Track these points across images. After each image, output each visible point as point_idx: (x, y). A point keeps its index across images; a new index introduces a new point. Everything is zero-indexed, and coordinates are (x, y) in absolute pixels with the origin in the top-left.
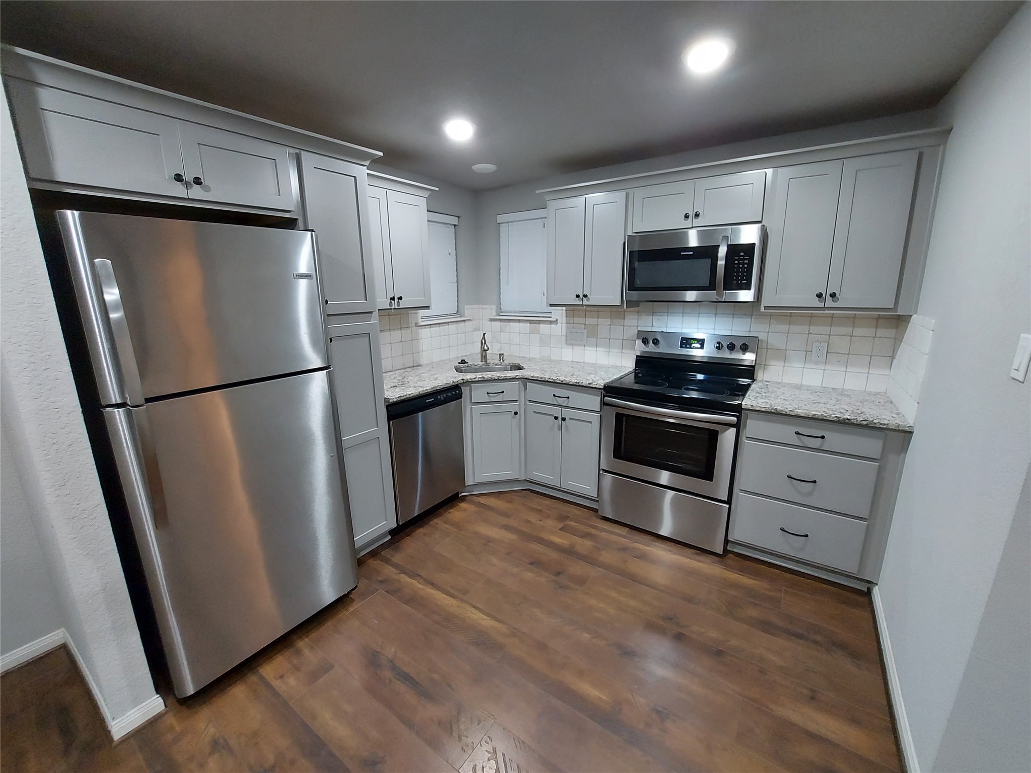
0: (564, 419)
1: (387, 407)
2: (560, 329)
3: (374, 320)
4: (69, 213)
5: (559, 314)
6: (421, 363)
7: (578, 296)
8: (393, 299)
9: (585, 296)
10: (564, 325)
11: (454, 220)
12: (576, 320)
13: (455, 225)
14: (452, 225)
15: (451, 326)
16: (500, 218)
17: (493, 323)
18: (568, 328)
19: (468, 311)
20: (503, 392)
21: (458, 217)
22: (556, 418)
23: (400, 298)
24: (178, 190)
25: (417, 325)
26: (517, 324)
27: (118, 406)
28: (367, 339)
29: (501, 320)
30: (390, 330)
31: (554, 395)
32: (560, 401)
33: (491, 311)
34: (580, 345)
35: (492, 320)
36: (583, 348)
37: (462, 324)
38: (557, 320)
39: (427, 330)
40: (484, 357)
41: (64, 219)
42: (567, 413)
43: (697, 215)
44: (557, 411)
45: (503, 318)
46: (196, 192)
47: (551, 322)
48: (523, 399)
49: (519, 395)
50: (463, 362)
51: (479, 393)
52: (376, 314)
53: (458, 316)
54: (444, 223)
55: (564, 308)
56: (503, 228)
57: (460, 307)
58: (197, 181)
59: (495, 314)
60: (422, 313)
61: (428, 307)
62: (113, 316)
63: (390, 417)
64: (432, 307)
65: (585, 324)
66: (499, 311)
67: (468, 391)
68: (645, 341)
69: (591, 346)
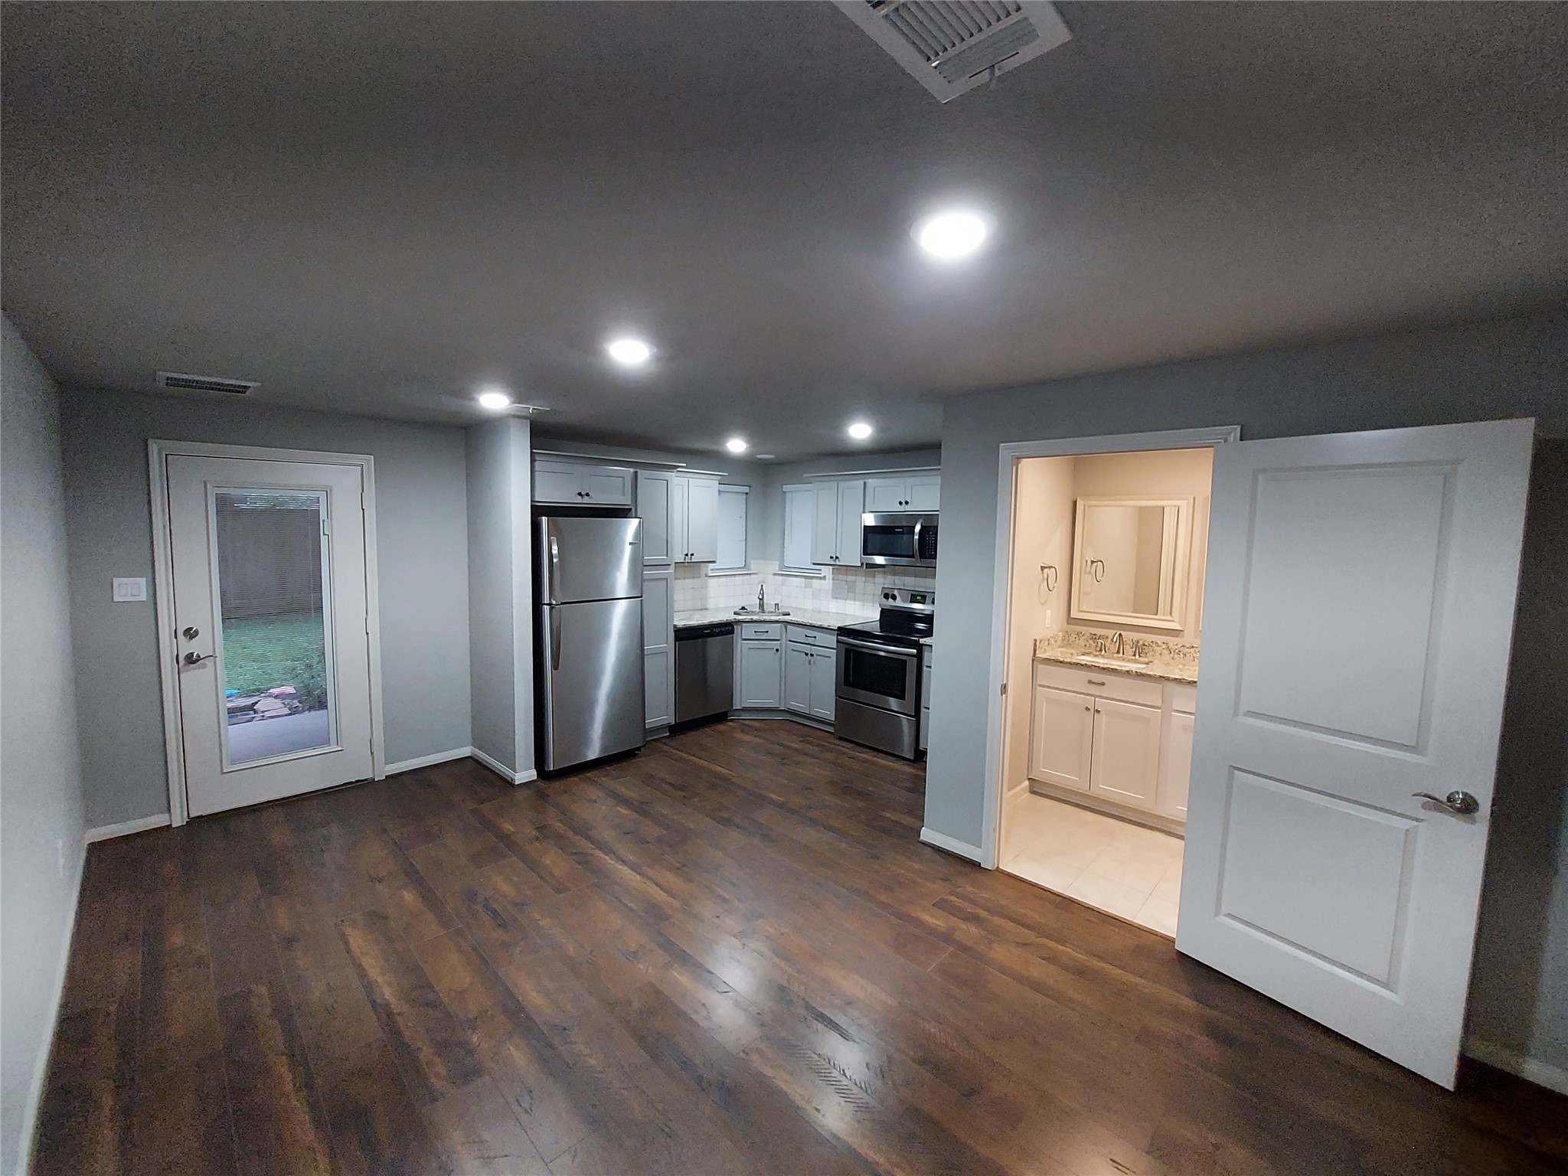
0: (812, 655)
1: (675, 631)
2: (828, 584)
3: (671, 570)
4: (544, 518)
5: (827, 571)
6: (708, 607)
7: (831, 557)
8: (687, 555)
9: (837, 558)
10: (831, 581)
11: (746, 489)
12: (841, 577)
13: (747, 493)
14: (743, 493)
15: (737, 578)
16: (785, 488)
17: (776, 577)
18: (833, 583)
19: (754, 566)
20: (767, 632)
21: (750, 487)
22: (807, 654)
23: (692, 555)
24: (579, 499)
25: (706, 576)
26: (795, 579)
27: (547, 604)
28: (665, 583)
29: (782, 575)
30: (684, 578)
31: (806, 636)
32: (810, 640)
33: (775, 566)
34: (842, 599)
35: (775, 574)
36: (844, 601)
37: (748, 577)
38: (825, 577)
39: (715, 580)
40: (761, 606)
41: (541, 521)
42: (815, 650)
43: (907, 503)
44: (808, 649)
45: (785, 572)
46: (586, 500)
47: (820, 578)
48: (784, 640)
49: (781, 636)
50: (743, 608)
51: (748, 631)
52: (673, 565)
53: (745, 570)
54: (737, 493)
55: (831, 567)
56: (788, 495)
57: (747, 563)
58: (587, 495)
59: (777, 568)
60: (711, 566)
61: (714, 562)
62: (555, 560)
63: (677, 639)
64: (718, 561)
65: (846, 581)
66: (782, 567)
67: (740, 627)
68: (886, 596)
69: (850, 600)
